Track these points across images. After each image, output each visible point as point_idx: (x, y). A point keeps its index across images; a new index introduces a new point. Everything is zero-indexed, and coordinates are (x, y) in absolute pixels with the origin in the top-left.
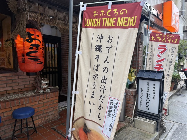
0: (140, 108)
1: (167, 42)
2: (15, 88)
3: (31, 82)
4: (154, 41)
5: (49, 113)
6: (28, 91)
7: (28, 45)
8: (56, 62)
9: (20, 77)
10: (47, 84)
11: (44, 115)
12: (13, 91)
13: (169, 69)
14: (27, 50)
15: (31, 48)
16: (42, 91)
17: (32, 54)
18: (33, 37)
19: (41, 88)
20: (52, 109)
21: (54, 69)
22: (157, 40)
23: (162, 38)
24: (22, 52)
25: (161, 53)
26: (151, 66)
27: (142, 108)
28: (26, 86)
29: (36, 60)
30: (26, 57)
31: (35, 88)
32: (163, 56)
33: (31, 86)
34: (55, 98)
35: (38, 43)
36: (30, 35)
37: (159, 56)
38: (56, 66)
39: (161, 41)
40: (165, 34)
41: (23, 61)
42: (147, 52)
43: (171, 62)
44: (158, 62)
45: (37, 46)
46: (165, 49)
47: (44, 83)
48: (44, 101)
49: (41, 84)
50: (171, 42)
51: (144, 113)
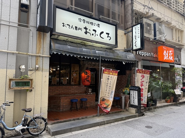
0: (131, 103)
1: (145, 73)
2: (79, 92)
3: (85, 90)
4: (139, 73)
5: (91, 103)
6: (83, 93)
7: (86, 76)
8: (94, 81)
9: (81, 88)
10: (91, 91)
11: (90, 103)
12: (79, 93)
13: (146, 85)
14: (86, 78)
15: (87, 77)
16: (89, 93)
17: (87, 79)
18: (88, 73)
19: (89, 92)
20: (93, 101)
21: (93, 85)
22: (140, 73)
23: (142, 72)
24: (84, 78)
25: (142, 78)
26: (138, 85)
27: (132, 103)
28: (83, 91)
29: (88, 81)
30: (85, 80)
31: (86, 92)
32: (143, 80)
33: (84, 91)
34: (94, 97)
35: (89, 75)
36: (87, 72)
37: (141, 80)
38: (94, 83)
39: (142, 73)
40: (144, 70)
41: (84, 81)
42: (136, 78)
43: (147, 82)
44: (141, 82)
45: (89, 76)
46: (144, 77)
47: (90, 90)
48: (90, 97)
49: (89, 90)
50: (146, 74)
51: (133, 105)
